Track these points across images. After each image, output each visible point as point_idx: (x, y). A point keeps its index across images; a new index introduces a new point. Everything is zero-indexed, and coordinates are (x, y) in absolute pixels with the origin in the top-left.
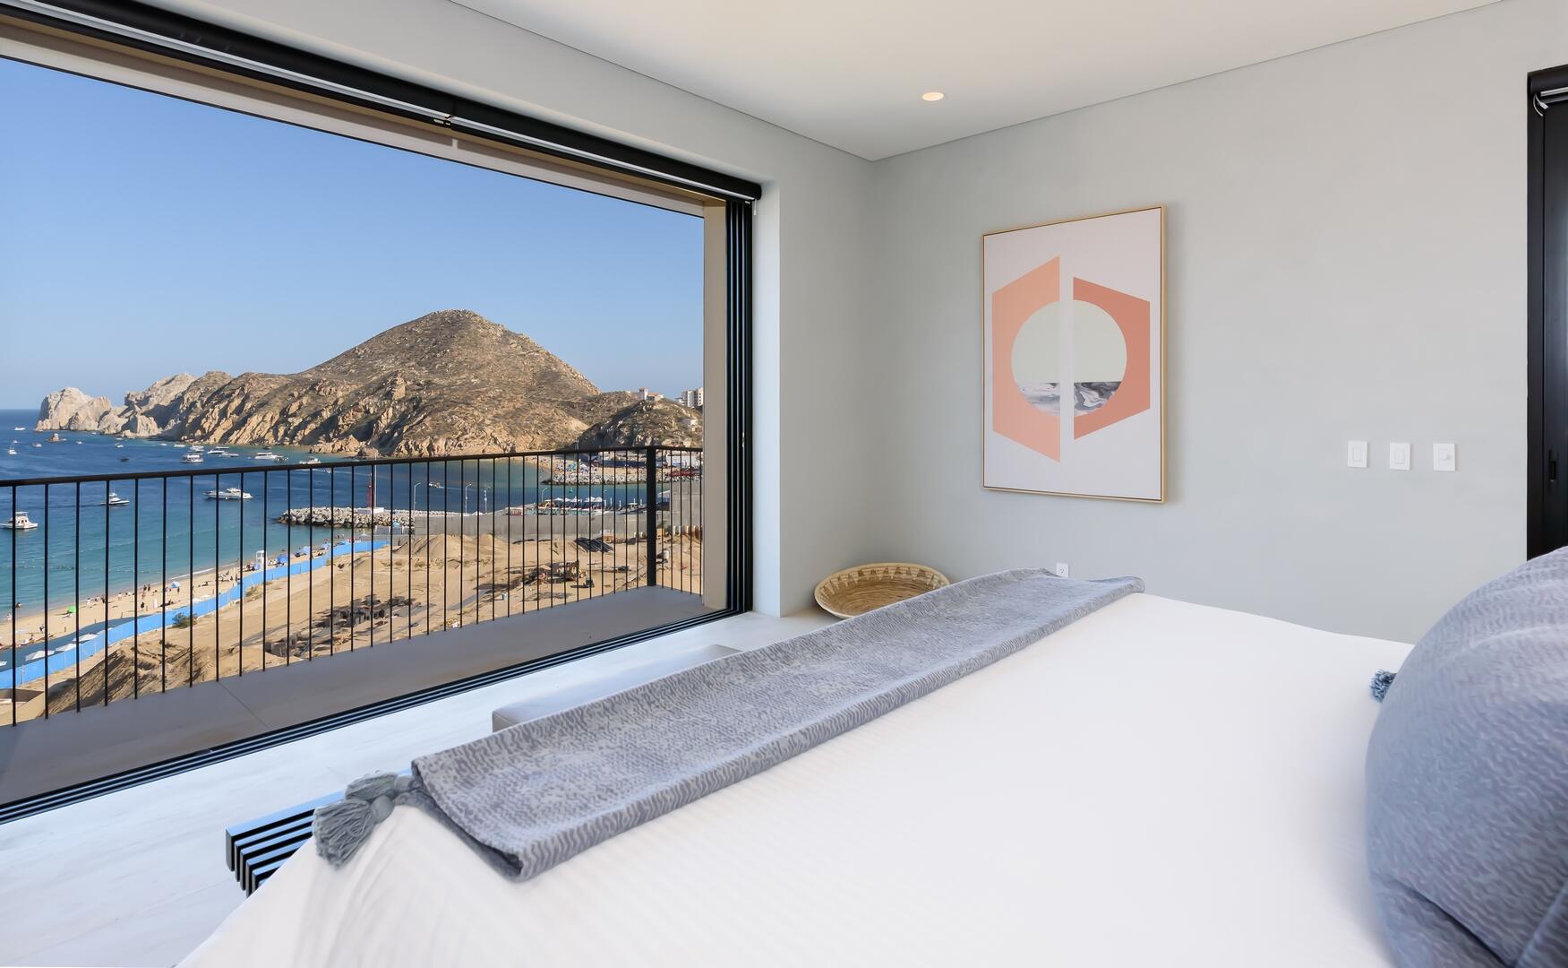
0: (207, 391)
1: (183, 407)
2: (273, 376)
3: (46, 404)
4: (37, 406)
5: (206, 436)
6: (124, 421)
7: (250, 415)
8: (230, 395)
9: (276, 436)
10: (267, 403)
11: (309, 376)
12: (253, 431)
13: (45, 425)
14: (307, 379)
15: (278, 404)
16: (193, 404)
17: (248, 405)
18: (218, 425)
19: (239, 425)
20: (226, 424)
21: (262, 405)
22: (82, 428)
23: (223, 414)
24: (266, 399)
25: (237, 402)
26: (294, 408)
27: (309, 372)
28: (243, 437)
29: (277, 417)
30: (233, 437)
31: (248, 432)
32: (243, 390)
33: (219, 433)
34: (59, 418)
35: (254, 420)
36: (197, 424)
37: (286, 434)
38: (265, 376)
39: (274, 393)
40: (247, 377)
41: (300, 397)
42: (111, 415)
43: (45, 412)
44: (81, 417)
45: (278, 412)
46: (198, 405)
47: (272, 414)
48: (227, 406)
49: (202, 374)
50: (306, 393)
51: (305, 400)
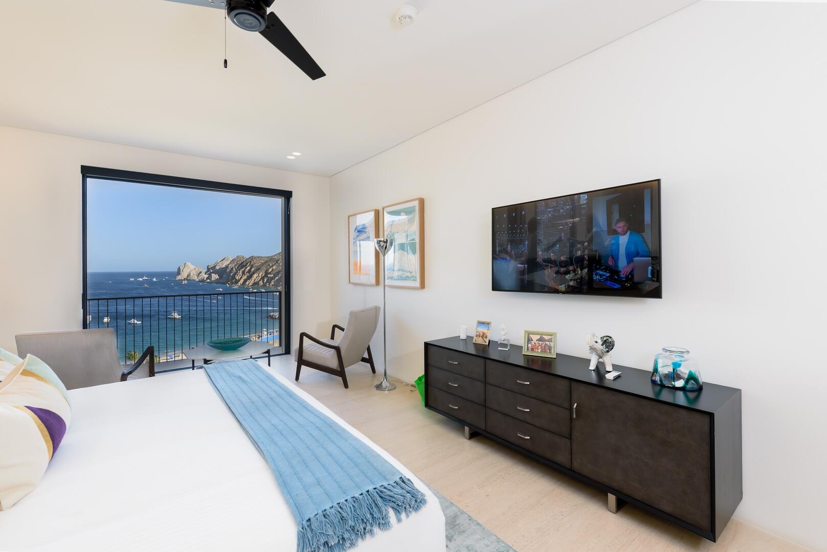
0: (237, 264)
1: (228, 270)
2: (262, 257)
3: (179, 269)
4: (176, 270)
5: (237, 282)
6: (207, 276)
7: (253, 274)
8: (246, 265)
9: (263, 282)
10: (260, 269)
11: (276, 257)
12: (255, 280)
13: (179, 278)
14: (275, 258)
15: (264, 268)
16: (232, 268)
17: (253, 270)
18: (241, 278)
19: (250, 277)
20: (245, 277)
21: (258, 269)
22: (192, 279)
23: (243, 273)
24: (259, 267)
25: (248, 268)
26: (270, 270)
27: (276, 255)
28: (250, 282)
29: (264, 275)
30: (247, 283)
31: (253, 281)
32: (251, 263)
33: (242, 281)
34: (184, 275)
35: (255, 275)
36: (234, 277)
37: (267, 282)
38: (259, 257)
39: (263, 264)
40: (252, 258)
41: (272, 266)
42: (202, 273)
43: (179, 273)
44: (192, 274)
45: (264, 272)
46: (234, 269)
47: (262, 274)
48: (245, 270)
49: (235, 257)
50: (275, 264)
51: (274, 267)
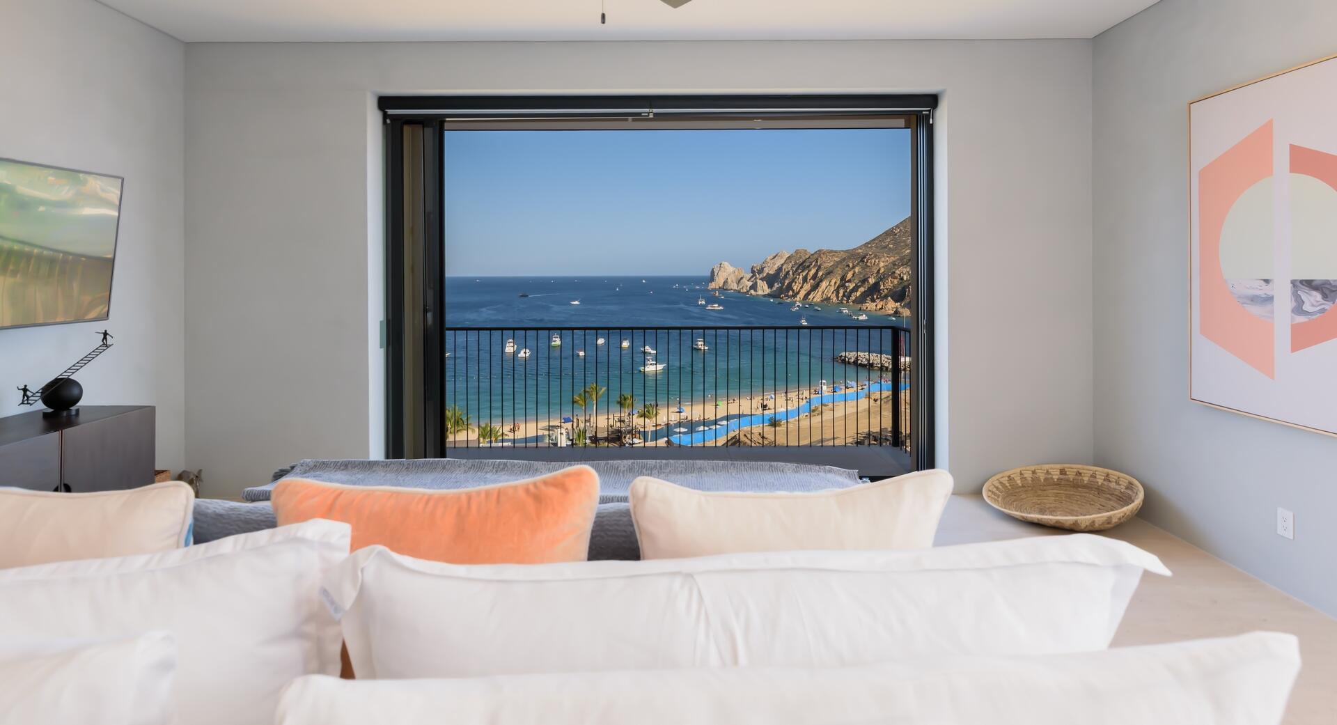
0: (795, 264)
1: (782, 275)
2: (836, 252)
3: (713, 272)
4: (708, 274)
5: (795, 294)
6: (750, 284)
7: (821, 281)
8: (809, 266)
9: (838, 297)
10: (832, 272)
11: (860, 251)
12: (823, 292)
13: (712, 286)
14: (859, 254)
15: (839, 272)
16: (788, 272)
17: (820, 273)
18: (802, 288)
19: (815, 287)
20: (807, 287)
21: (829, 273)
22: (730, 288)
23: (805, 280)
24: (831, 269)
25: (813, 271)
26: (849, 276)
27: (860, 248)
28: (817, 297)
29: (838, 282)
30: (811, 297)
31: (820, 293)
32: (817, 262)
33: (803, 293)
34: (719, 282)
35: (824, 284)
36: (790, 287)
37: (844, 295)
38: (831, 252)
39: (837, 264)
40: (819, 253)
41: (854, 267)
42: (744, 279)
43: (712, 279)
44: (729, 281)
45: (839, 278)
46: (791, 273)
47: (835, 280)
48: (807, 274)
49: (792, 252)
50: (858, 264)
51: (857, 270)
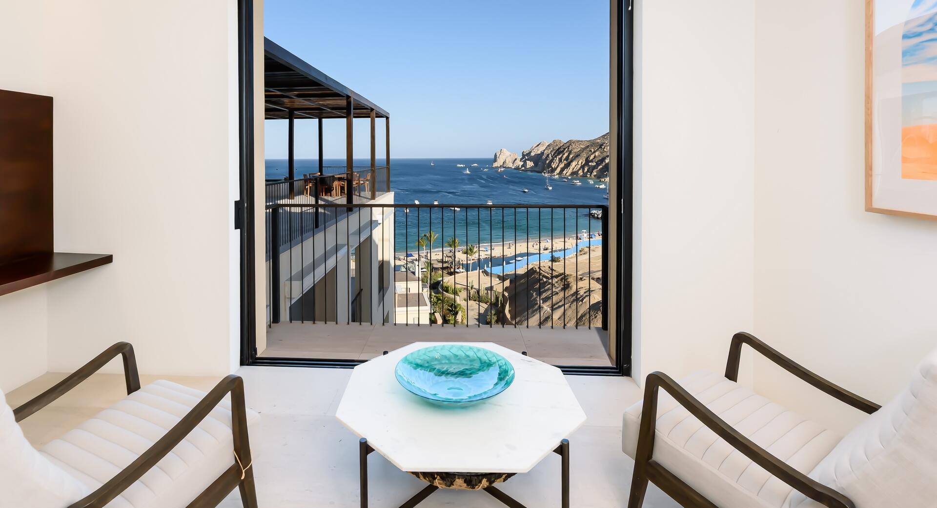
0: (553, 150)
1: (544, 157)
2: (582, 141)
3: (496, 155)
4: (493, 157)
5: (553, 170)
6: (521, 163)
7: (572, 161)
8: (563, 151)
9: (583, 172)
10: (579, 155)
11: (599, 141)
12: (573, 169)
13: (495, 165)
14: (598, 143)
15: (584, 155)
16: (548, 155)
17: (571, 156)
18: (558, 166)
19: (567, 166)
20: (562, 165)
21: (577, 156)
22: (507, 166)
23: (560, 160)
24: (579, 153)
25: (566, 154)
26: (592, 157)
27: (599, 138)
28: (568, 172)
29: (584, 163)
30: (565, 172)
31: (571, 170)
32: (569, 148)
33: (558, 170)
34: (500, 162)
35: (574, 164)
36: (549, 165)
37: (588, 171)
38: (578, 141)
39: (583, 150)
40: (570, 143)
41: (594, 152)
42: (517, 160)
43: (495, 160)
44: (507, 161)
45: (584, 159)
46: (550, 156)
47: (582, 161)
48: (562, 156)
49: (551, 141)
50: (598, 150)
51: (597, 154)
